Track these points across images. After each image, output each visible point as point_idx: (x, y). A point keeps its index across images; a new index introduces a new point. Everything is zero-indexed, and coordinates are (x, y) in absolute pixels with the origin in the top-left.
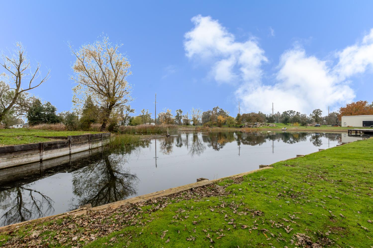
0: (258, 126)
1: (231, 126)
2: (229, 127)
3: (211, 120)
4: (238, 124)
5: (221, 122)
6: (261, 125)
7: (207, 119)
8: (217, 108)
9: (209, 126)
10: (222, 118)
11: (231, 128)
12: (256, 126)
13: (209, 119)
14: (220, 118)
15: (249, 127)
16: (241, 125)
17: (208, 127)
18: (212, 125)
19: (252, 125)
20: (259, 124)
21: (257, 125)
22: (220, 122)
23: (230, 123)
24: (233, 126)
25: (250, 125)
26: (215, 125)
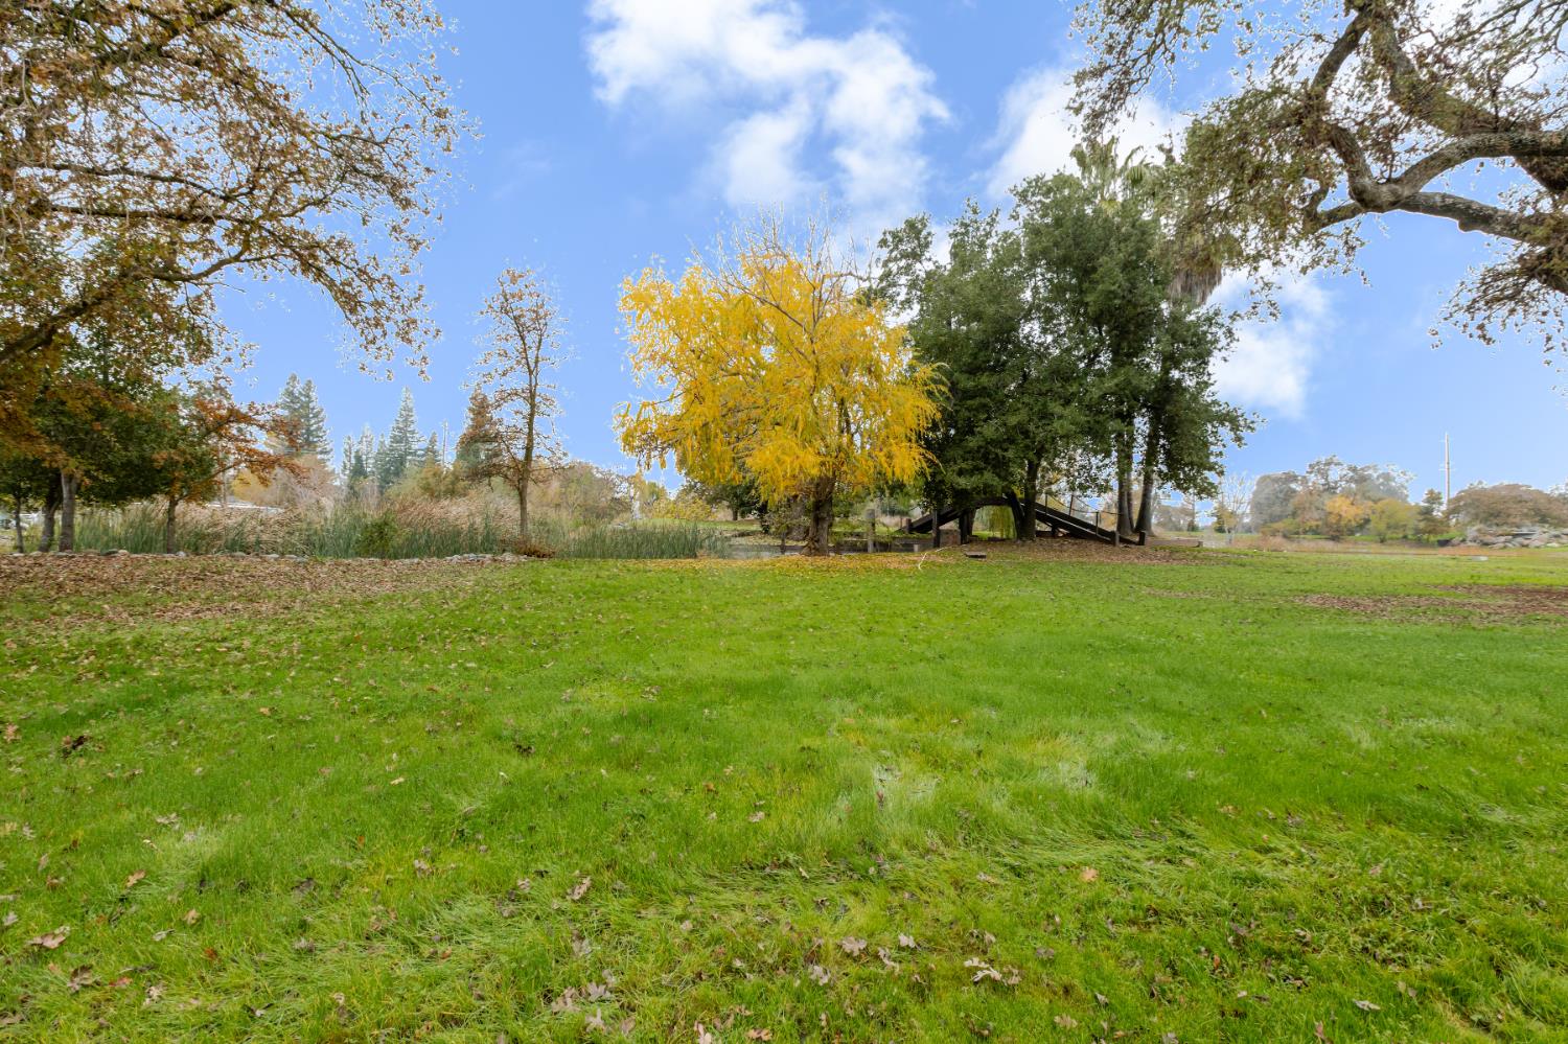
0: (1537, 543)
1: (1392, 539)
2: (1382, 541)
3: (1294, 514)
4: (1430, 532)
5: (1342, 523)
6: (1557, 536)
7: (1277, 510)
8: (1328, 464)
9: (1285, 536)
10: (1344, 508)
11: (1391, 545)
12: (1526, 542)
13: (1290, 508)
14: (1337, 505)
15: (1487, 544)
16: (1445, 537)
17: (1279, 540)
18: (1297, 533)
19: (1503, 539)
20: (1546, 535)
21: (1533, 537)
22: (1339, 521)
23: (1389, 527)
24: (1405, 537)
25: (1488, 539)
26: (1315, 531)
